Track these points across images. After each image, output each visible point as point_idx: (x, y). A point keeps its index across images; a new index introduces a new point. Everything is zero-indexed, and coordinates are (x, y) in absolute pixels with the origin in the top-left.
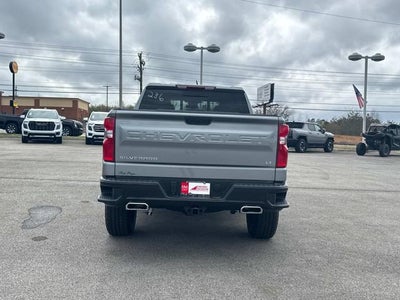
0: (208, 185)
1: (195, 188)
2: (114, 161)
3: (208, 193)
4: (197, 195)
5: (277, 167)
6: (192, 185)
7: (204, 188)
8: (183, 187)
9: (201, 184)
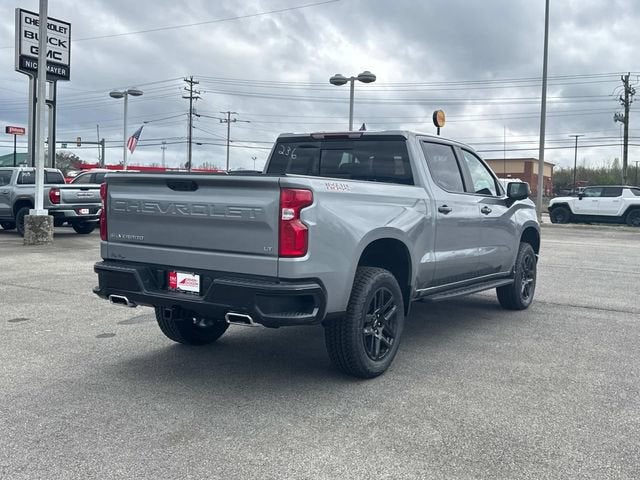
1: (183, 282)
2: (107, 240)
3: (197, 289)
4: (185, 292)
5: (280, 256)
6: (181, 276)
7: (193, 283)
8: (172, 278)
9: (190, 276)
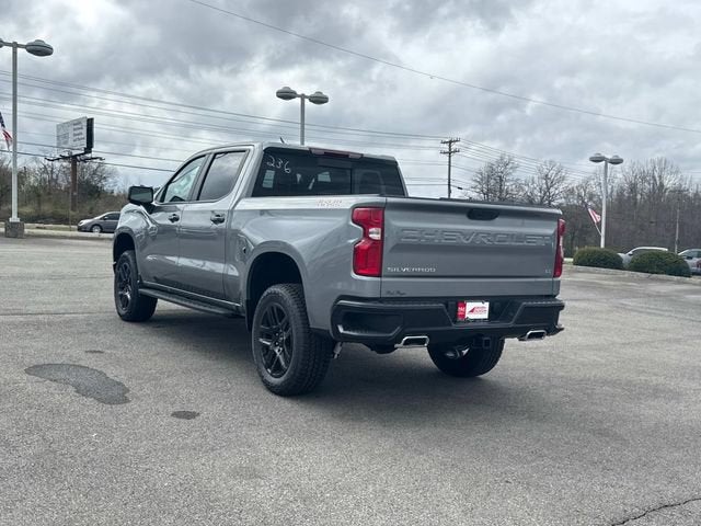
0: (487, 305)
1: (472, 311)
2: (380, 276)
3: (486, 316)
4: (475, 320)
6: (470, 305)
7: (482, 310)
8: (460, 309)
9: (479, 304)
